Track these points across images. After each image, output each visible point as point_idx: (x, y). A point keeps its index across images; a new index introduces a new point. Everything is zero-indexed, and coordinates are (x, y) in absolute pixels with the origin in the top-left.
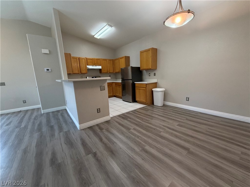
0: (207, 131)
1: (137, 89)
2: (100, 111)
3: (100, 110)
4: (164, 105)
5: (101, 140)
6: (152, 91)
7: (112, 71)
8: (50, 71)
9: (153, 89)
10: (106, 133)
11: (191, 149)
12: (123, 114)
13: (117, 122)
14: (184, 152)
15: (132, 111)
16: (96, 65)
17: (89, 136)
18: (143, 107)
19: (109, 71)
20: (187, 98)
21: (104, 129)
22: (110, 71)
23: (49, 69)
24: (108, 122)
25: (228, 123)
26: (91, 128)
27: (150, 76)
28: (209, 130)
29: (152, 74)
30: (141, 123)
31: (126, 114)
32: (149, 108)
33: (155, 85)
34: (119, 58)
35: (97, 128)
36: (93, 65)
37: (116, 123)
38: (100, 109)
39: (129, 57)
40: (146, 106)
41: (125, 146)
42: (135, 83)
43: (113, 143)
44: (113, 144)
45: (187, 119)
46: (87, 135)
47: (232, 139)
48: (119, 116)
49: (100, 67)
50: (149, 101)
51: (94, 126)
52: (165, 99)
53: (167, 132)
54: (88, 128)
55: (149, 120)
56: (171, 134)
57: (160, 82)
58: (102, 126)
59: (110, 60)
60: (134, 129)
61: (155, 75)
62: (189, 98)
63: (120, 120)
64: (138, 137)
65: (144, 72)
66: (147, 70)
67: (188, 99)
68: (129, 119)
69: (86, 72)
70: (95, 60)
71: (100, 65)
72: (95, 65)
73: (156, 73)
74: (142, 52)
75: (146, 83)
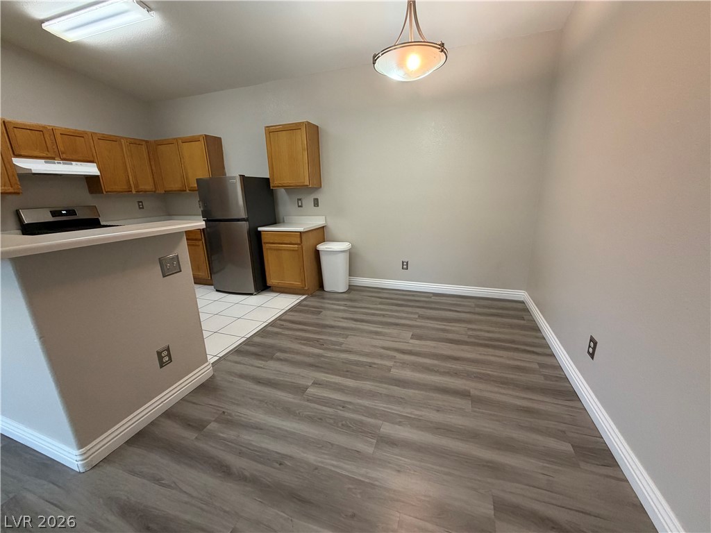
0: (470, 336)
1: (271, 249)
2: (170, 359)
3: (169, 355)
4: (352, 288)
5: (225, 471)
6: (317, 254)
7: (149, 186)
9: (321, 247)
10: (230, 434)
11: (473, 392)
12: (249, 342)
13: (242, 376)
14: (465, 404)
15: (272, 324)
16: (66, 158)
17: (157, 480)
18: (299, 304)
19: (137, 186)
20: (403, 262)
21: (209, 422)
22: (142, 187)
25: (485, 307)
26: (141, 438)
27: (301, 206)
28: (470, 333)
29: (308, 202)
30: (322, 356)
31: (258, 339)
32: (314, 302)
33: (321, 234)
34: (176, 139)
35: (175, 430)
36: (54, 159)
37: (242, 381)
38: (168, 349)
39: (218, 141)
40: (304, 297)
41: (326, 454)
42: (260, 229)
43: (280, 461)
44: (280, 464)
45: (421, 317)
46: (145, 481)
47: (513, 342)
48: (238, 351)
49: (91, 169)
50: (310, 282)
51: (152, 423)
52: (352, 272)
53: (404, 364)
55: (341, 340)
56: (416, 367)
57: (335, 226)
58: (195, 412)
59: (136, 143)
60: (317, 383)
61: (316, 203)
62: (407, 263)
63: (252, 366)
64: (343, 405)
66: (291, 189)
67: (405, 265)
68: (278, 354)
70: (58, 135)
71: (92, 159)
72: (64, 156)
73: (321, 197)
74: (271, 132)
75: (301, 229)
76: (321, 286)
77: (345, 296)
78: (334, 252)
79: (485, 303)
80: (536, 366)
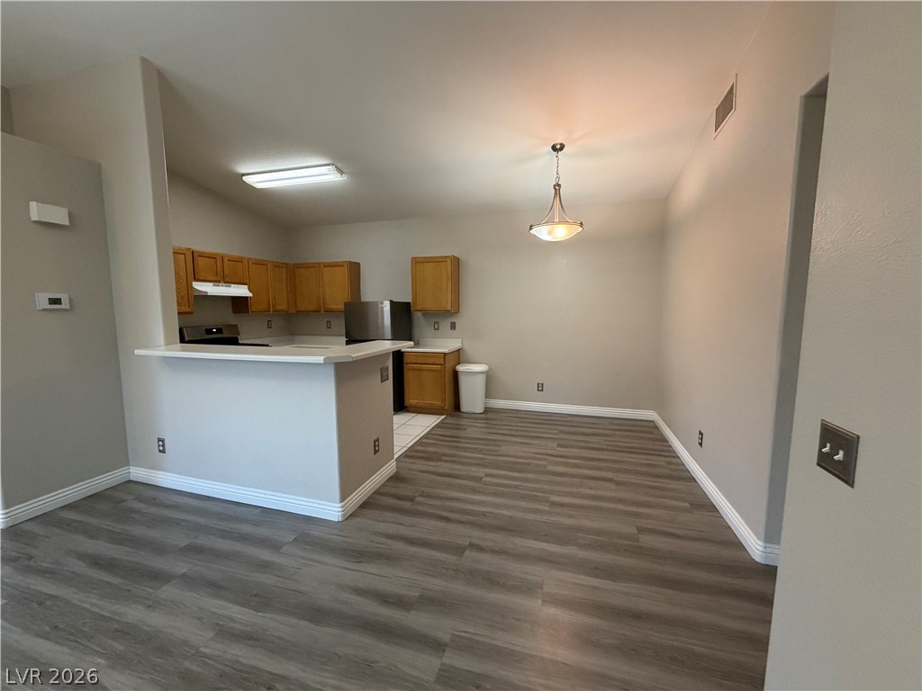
0: (607, 445)
1: (409, 369)
2: (379, 449)
3: (378, 445)
4: (487, 410)
5: (446, 519)
6: (456, 375)
7: (283, 306)
8: (65, 305)
9: (460, 368)
10: (436, 502)
11: (616, 479)
14: (613, 486)
15: (425, 436)
16: (228, 281)
17: (400, 524)
18: (442, 422)
19: (274, 306)
20: (538, 384)
21: (415, 497)
22: (278, 307)
23: (64, 297)
24: (396, 478)
25: (618, 425)
27: (438, 329)
28: (607, 443)
29: (446, 324)
31: (418, 448)
33: (458, 356)
34: (318, 263)
35: (391, 501)
36: (219, 282)
38: (378, 440)
39: (357, 266)
40: (443, 417)
42: (402, 350)
45: (561, 432)
46: (392, 525)
47: (644, 449)
49: (241, 291)
50: (449, 404)
52: (488, 394)
53: (556, 463)
54: (360, 507)
55: (497, 448)
56: (566, 464)
57: (471, 349)
58: (399, 491)
59: (278, 266)
60: (487, 475)
61: (453, 326)
62: (543, 384)
63: (426, 465)
64: (517, 487)
65: (418, 317)
66: (427, 314)
67: (540, 387)
68: (444, 458)
69: (188, 310)
70: (226, 261)
71: (245, 281)
72: (227, 279)
73: (459, 321)
74: (417, 262)
75: (446, 351)
76: (457, 407)
77: (483, 416)
78: (472, 372)
79: (619, 422)
80: (664, 464)
